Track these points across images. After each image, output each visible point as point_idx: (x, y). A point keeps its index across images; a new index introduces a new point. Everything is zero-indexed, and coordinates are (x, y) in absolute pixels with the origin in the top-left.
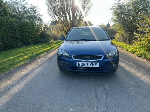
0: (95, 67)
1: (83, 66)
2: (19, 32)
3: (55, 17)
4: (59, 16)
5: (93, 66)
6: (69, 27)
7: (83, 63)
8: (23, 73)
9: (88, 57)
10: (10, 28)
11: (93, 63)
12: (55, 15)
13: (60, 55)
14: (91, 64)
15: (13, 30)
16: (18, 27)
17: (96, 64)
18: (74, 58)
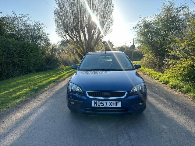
0: (116, 107)
1: (101, 106)
2: (17, 56)
3: (65, 36)
4: (71, 35)
5: (114, 106)
6: (83, 49)
7: (101, 101)
8: (19, 114)
9: (107, 94)
10: (5, 51)
11: (114, 102)
12: (66, 34)
13: (70, 90)
14: (111, 103)
15: (9, 53)
16: (17, 49)
17: (117, 103)
18: (89, 95)
